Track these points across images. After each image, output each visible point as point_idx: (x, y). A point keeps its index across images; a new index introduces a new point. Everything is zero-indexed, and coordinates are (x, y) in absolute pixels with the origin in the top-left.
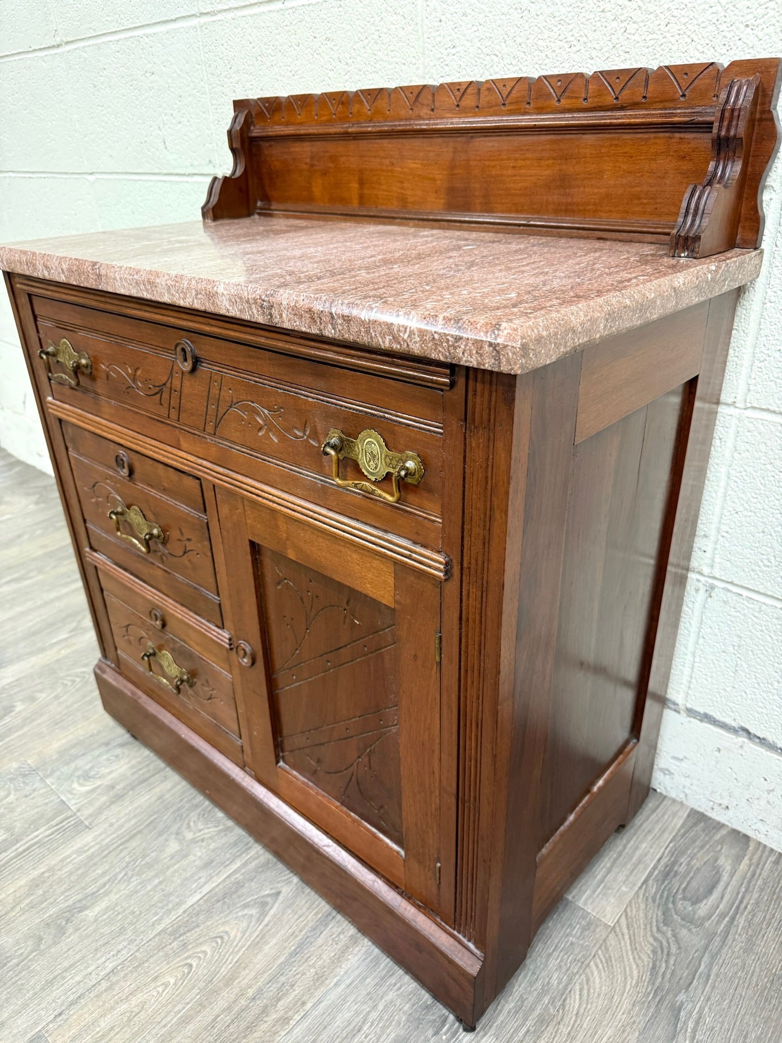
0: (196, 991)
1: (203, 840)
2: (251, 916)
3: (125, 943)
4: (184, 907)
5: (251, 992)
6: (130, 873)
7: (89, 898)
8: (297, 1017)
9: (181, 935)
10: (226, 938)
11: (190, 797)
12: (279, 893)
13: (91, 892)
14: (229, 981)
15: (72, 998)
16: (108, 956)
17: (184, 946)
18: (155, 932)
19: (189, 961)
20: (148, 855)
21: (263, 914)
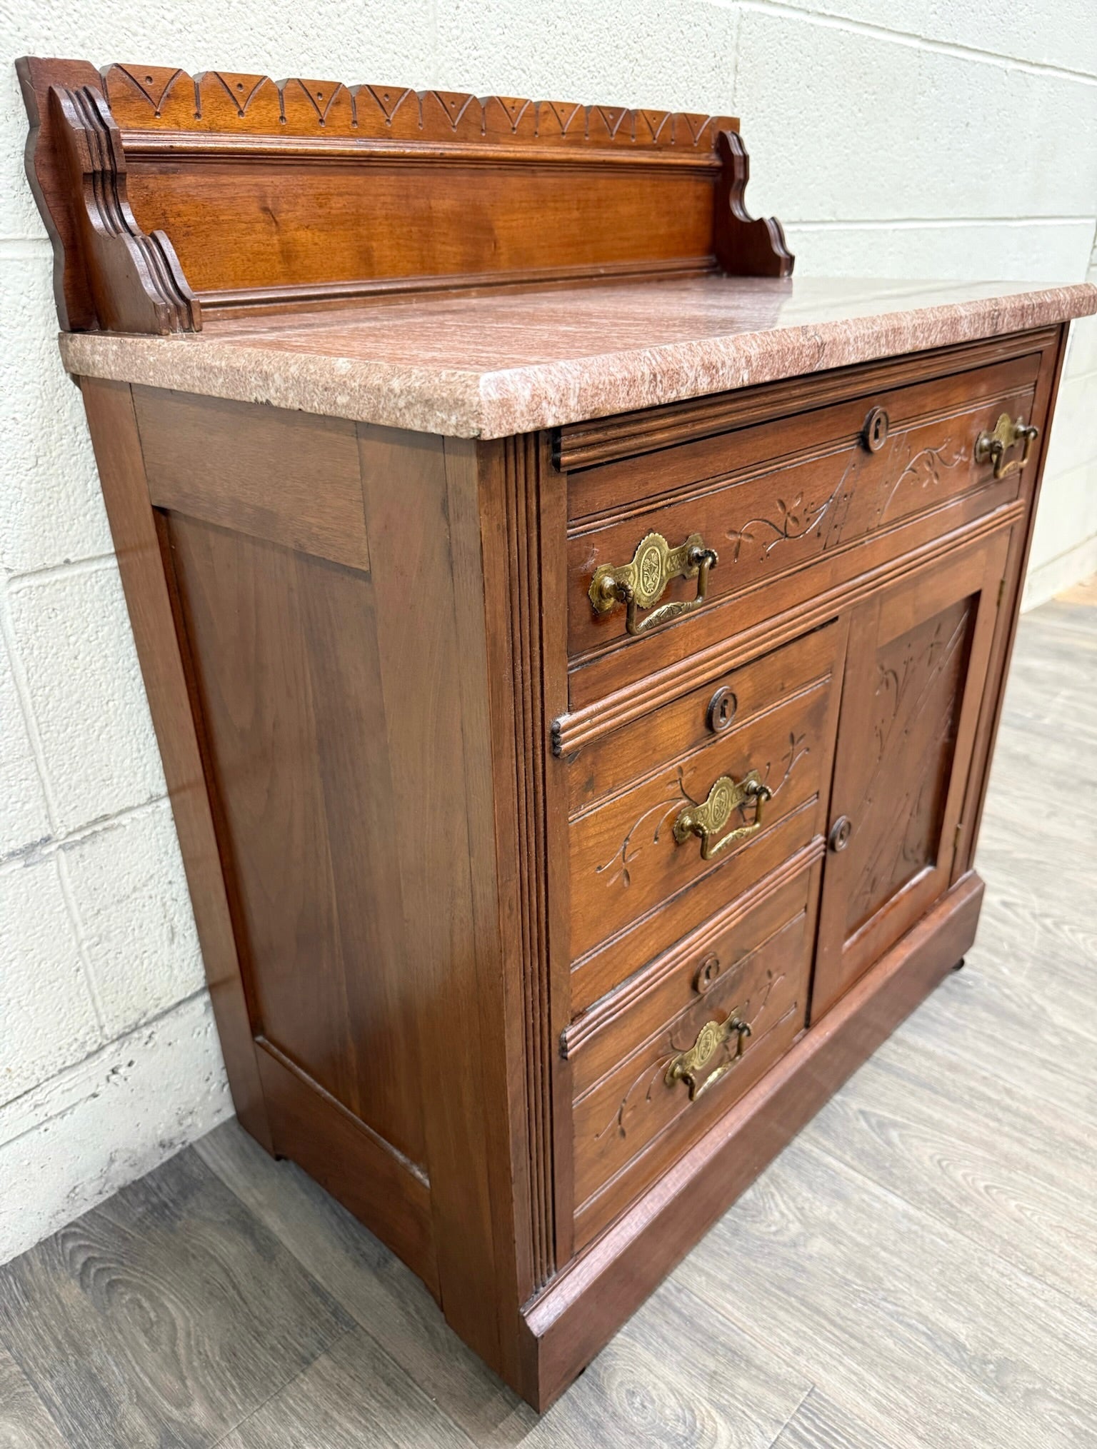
0: (1013, 1175)
1: (801, 1209)
2: (901, 1136)
3: (989, 1270)
4: (912, 1211)
5: (993, 1124)
6: (881, 1294)
7: (939, 1343)
8: (1001, 1082)
9: (952, 1206)
10: (938, 1157)
11: (721, 1242)
12: (862, 1112)
13: (929, 1344)
14: (989, 1146)
15: (1086, 1314)
16: (1014, 1286)
17: (964, 1199)
18: (959, 1236)
19: (982, 1191)
20: (844, 1278)
21: (895, 1125)
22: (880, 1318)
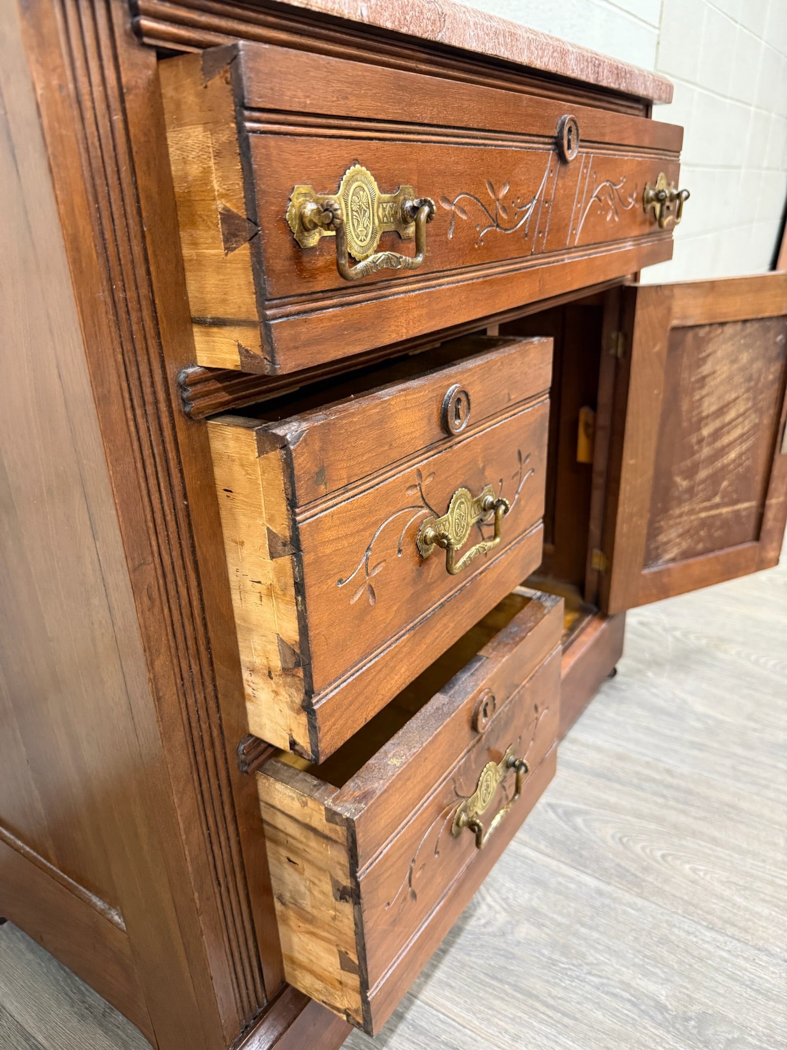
0: (684, 842)
1: (505, 900)
2: (584, 821)
3: (676, 930)
4: (603, 886)
5: (660, 800)
6: (586, 968)
7: (643, 1007)
8: (662, 765)
9: (636, 876)
10: (619, 835)
12: (549, 805)
13: (635, 1010)
14: (660, 820)
15: (765, 958)
16: (700, 942)
17: (646, 869)
18: (646, 903)
19: (659, 859)
20: (550, 958)
21: (578, 812)
22: (587, 992)
